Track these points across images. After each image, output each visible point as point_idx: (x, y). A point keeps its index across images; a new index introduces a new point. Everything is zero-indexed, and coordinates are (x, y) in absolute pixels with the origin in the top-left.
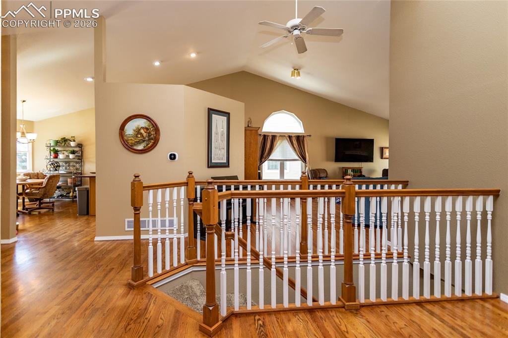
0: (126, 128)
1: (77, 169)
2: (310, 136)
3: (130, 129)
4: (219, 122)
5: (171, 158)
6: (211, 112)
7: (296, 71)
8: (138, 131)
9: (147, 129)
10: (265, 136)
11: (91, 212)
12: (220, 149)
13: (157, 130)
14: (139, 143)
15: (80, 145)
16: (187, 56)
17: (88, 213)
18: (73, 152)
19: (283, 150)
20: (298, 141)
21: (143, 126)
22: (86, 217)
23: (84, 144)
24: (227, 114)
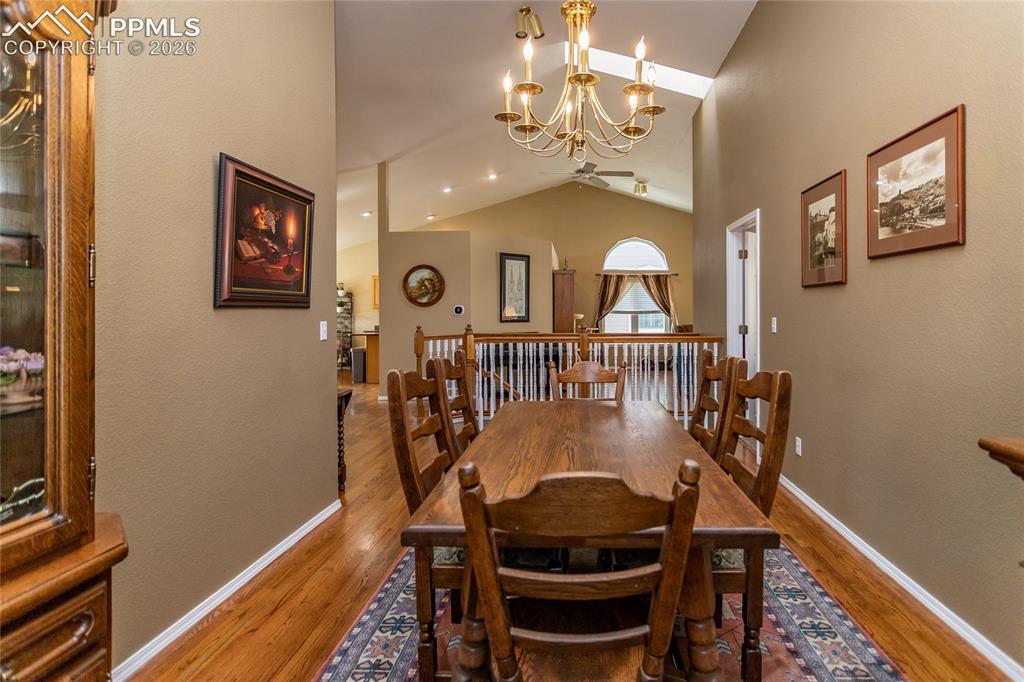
0: (410, 278)
1: (346, 327)
2: (677, 275)
3: (414, 281)
4: (515, 269)
5: (456, 312)
6: (503, 257)
7: (641, 185)
8: (422, 283)
9: (432, 280)
10: (606, 276)
11: (369, 377)
12: (516, 301)
13: (442, 281)
14: (423, 295)
15: (349, 295)
16: (485, 179)
17: (364, 381)
18: (341, 304)
19: (633, 297)
20: (659, 284)
21: (427, 276)
22: (363, 384)
23: (355, 293)
24: (526, 258)
